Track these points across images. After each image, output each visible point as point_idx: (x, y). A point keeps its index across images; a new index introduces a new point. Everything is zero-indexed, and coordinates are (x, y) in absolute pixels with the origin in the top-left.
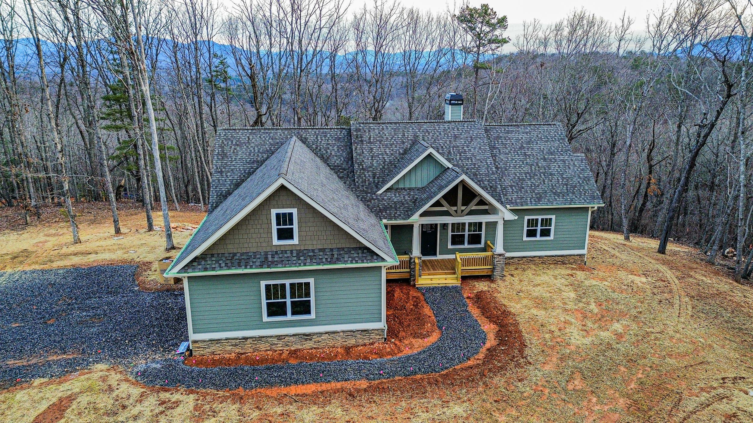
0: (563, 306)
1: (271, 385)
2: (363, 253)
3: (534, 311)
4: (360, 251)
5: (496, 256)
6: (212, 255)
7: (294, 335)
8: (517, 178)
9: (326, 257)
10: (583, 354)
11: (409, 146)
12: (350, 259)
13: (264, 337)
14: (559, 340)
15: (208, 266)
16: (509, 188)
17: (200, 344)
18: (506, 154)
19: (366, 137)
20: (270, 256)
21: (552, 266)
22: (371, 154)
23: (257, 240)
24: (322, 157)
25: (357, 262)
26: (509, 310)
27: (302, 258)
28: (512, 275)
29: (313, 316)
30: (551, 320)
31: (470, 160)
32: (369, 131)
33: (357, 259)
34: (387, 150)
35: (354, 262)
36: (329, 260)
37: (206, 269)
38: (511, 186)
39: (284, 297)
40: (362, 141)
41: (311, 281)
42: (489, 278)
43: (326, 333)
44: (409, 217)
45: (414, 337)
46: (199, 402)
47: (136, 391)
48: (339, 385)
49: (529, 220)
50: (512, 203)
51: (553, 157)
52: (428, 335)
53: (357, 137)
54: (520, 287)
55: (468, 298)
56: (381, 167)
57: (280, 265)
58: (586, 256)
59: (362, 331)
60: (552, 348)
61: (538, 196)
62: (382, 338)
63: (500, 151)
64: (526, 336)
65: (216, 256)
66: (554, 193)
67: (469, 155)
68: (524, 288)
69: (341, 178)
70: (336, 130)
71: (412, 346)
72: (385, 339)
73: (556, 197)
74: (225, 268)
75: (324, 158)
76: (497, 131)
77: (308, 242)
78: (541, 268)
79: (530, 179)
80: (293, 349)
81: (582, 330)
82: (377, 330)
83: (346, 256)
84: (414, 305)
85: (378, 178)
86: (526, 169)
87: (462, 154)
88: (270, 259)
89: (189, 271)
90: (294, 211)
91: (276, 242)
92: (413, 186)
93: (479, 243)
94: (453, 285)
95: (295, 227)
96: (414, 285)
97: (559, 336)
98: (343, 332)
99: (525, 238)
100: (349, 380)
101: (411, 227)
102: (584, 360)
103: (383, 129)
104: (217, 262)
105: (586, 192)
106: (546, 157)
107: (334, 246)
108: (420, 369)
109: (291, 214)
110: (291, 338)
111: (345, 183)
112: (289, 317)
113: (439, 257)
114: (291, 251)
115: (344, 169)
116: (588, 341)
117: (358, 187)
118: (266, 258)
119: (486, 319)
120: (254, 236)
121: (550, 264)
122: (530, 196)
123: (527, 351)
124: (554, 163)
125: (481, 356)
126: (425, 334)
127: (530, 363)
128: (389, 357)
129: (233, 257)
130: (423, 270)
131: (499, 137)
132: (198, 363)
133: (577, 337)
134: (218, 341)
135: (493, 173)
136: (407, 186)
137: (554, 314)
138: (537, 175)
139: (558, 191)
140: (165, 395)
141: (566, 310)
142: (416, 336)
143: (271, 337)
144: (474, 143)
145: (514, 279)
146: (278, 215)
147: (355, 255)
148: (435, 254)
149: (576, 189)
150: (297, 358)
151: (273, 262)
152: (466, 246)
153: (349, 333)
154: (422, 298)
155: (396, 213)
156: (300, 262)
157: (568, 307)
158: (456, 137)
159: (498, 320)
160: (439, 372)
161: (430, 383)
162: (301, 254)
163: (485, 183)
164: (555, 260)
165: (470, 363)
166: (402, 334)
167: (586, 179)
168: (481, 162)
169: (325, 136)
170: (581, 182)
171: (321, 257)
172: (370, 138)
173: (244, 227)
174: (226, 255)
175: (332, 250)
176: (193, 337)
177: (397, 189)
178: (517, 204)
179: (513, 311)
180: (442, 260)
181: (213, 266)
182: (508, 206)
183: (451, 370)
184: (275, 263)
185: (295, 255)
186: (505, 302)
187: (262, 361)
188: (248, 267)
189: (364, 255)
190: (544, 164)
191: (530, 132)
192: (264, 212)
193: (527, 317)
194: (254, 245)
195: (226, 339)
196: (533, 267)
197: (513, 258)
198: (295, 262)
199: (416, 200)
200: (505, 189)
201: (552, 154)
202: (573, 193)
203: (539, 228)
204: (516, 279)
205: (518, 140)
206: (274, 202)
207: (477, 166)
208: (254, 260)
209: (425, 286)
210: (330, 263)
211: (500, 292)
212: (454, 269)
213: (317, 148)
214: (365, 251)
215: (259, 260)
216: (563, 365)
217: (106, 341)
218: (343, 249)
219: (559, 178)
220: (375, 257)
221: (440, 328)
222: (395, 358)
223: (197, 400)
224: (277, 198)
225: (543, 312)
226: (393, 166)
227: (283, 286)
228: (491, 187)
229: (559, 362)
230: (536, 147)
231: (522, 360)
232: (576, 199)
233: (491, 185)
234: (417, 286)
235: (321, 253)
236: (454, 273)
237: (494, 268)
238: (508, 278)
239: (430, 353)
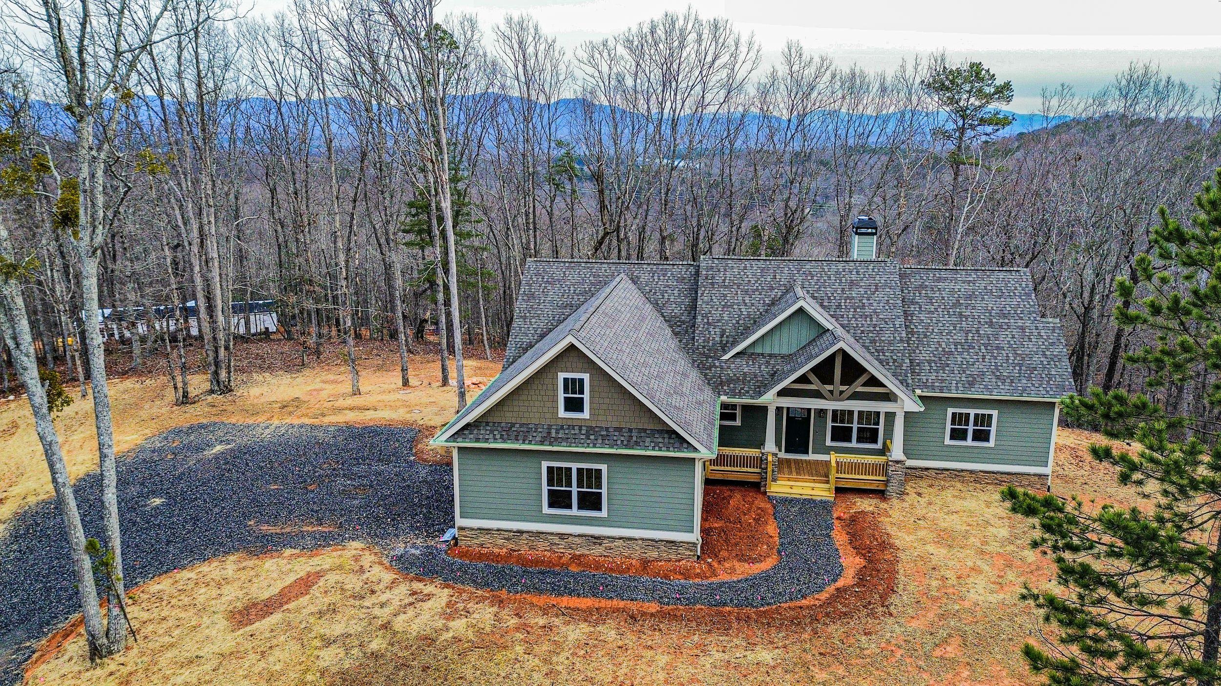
0: (979, 545)
1: (541, 592)
2: (670, 438)
3: (931, 548)
4: (666, 436)
5: (890, 463)
6: (487, 424)
7: (579, 536)
8: (940, 349)
9: (622, 438)
10: (979, 614)
11: (780, 294)
12: (653, 444)
13: (543, 533)
14: (950, 591)
15: (481, 437)
16: (926, 364)
17: (467, 533)
18: (930, 312)
19: (719, 279)
20: (553, 431)
21: (990, 487)
22: (723, 303)
23: (540, 410)
24: (656, 304)
25: (660, 450)
26: (892, 541)
27: (592, 437)
28: (919, 494)
29: (604, 513)
30: (950, 564)
31: (868, 319)
32: (725, 270)
33: (661, 445)
34: (747, 300)
35: (657, 448)
36: (625, 443)
37: (477, 440)
38: (929, 362)
39: (569, 484)
40: (712, 284)
41: (604, 467)
42: (881, 494)
43: (620, 538)
44: (760, 394)
45: (740, 560)
46: (454, 598)
47: (388, 577)
48: (622, 604)
49: (954, 414)
50: (927, 387)
51: (1007, 321)
52: (760, 559)
53: (706, 278)
54: (924, 511)
55: (839, 518)
56: (734, 322)
57: (565, 444)
58: (1050, 478)
59: (667, 542)
60: (935, 599)
61: (971, 379)
62: (694, 555)
63: (920, 308)
64: (901, 577)
65: (491, 424)
66: (998, 378)
67: (868, 311)
68: (929, 514)
69: (676, 334)
70: (680, 267)
71: (733, 570)
72: (698, 557)
73: (1000, 384)
74: (500, 440)
75: (658, 304)
76: (921, 278)
77: (600, 418)
78: (971, 489)
79: (961, 353)
80: (578, 553)
81: (994, 583)
82: (688, 543)
83: (648, 440)
84: (754, 519)
85: (727, 337)
86: (960, 337)
87: (858, 310)
88: (553, 435)
89: (458, 440)
90: (586, 377)
91: (562, 413)
92: (776, 351)
93: (875, 441)
94: (823, 498)
95: (586, 396)
96: (765, 493)
97: (954, 586)
98: (643, 539)
99: (948, 441)
100: (636, 600)
101: (764, 409)
102: (977, 622)
103: (745, 268)
104: (492, 431)
105: (1050, 379)
106: (994, 320)
107: (634, 426)
108: (731, 600)
109: (581, 381)
110: (576, 539)
111: (680, 341)
112: (575, 511)
113: (812, 457)
114: (580, 428)
115: (683, 322)
116: (994, 598)
117: (698, 349)
118: (549, 433)
119: (852, 550)
120: (537, 403)
121: (988, 483)
122: (958, 379)
123: (894, 599)
124: (1006, 330)
125: (824, 596)
126: (756, 558)
127: (891, 615)
128: (698, 581)
129: (511, 428)
130: (780, 471)
131: (923, 287)
132: (462, 555)
133: (981, 591)
134: (488, 530)
135: (901, 341)
136: (767, 351)
137: (959, 555)
138: (974, 348)
139: (1005, 374)
140: (417, 586)
141: (982, 552)
142: (742, 558)
143: (552, 534)
144: (880, 294)
145: (920, 499)
146: (566, 380)
147: (660, 440)
148: (806, 452)
149: (1036, 372)
150: (579, 565)
151: (556, 439)
152: (854, 444)
153: (651, 543)
154: (771, 511)
155: (742, 389)
156: (589, 441)
157: (989, 548)
158: (852, 283)
159: (869, 552)
160: (756, 607)
161: (738, 619)
162: (591, 432)
163: (887, 354)
164: (997, 479)
165: (804, 602)
166: (724, 554)
167: (1056, 359)
168: (886, 323)
169: (664, 275)
170: (1045, 363)
171: (615, 438)
172: (724, 281)
173: (526, 392)
174: (503, 425)
175: (630, 430)
176: (460, 522)
177: (753, 354)
178: (933, 388)
179: (897, 543)
180: (817, 462)
181: (487, 437)
182: (918, 392)
183: (774, 607)
184: (560, 440)
185: (583, 432)
186: (889, 530)
187: (537, 562)
188: (527, 442)
189: (672, 441)
190: (989, 331)
191: (974, 283)
192: (550, 376)
193: (916, 554)
194: (537, 415)
195: (498, 530)
196: (959, 485)
197: (927, 469)
198: (582, 441)
199: (775, 372)
200: (918, 364)
201: (1005, 316)
202: (1029, 379)
203: (971, 428)
204: (923, 501)
205: (952, 291)
206: (561, 364)
207: (878, 329)
208: (535, 434)
209: (781, 495)
210: (627, 447)
211: (890, 516)
212: (827, 476)
213: (651, 291)
214: (673, 436)
215: (540, 435)
216: (940, 624)
217: (367, 516)
218: (645, 430)
219: (1010, 355)
220: (685, 445)
221: (779, 552)
222: (705, 582)
223: (452, 596)
224: (565, 359)
225: (944, 551)
226: (752, 322)
227: (569, 470)
228: (895, 361)
229: (936, 619)
230: (980, 305)
231: (881, 609)
232: (1033, 388)
233: (895, 357)
234: (768, 494)
235: (616, 434)
236: (827, 482)
237: (888, 481)
238: (912, 497)
239: (753, 582)
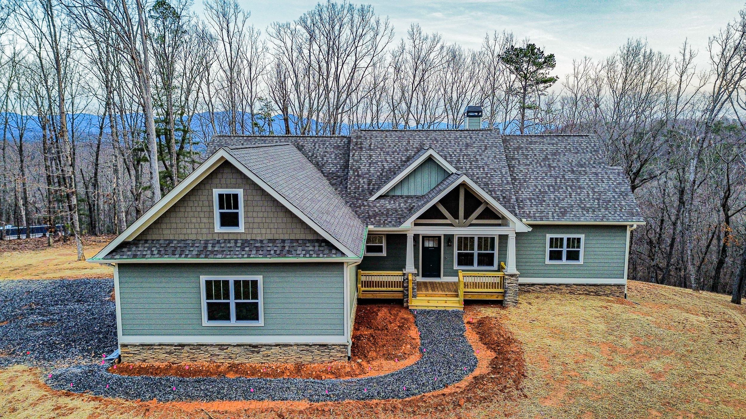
0: (586, 338)
1: (192, 398)
2: (320, 246)
3: (548, 341)
4: (316, 244)
5: (507, 277)
6: (146, 241)
7: (238, 345)
8: (537, 190)
9: (275, 249)
10: (602, 391)
11: (413, 153)
12: (304, 252)
13: (203, 345)
14: (572, 373)
15: (139, 253)
16: (528, 201)
17: (130, 349)
18: (526, 165)
19: (366, 144)
20: (210, 245)
21: (581, 297)
22: (370, 161)
23: (197, 226)
24: (317, 165)
25: (311, 256)
26: (515, 337)
27: (247, 249)
28: (530, 303)
29: (261, 323)
30: (567, 352)
31: (481, 169)
32: (371, 138)
33: (311, 253)
34: (388, 158)
35: (308, 255)
36: (278, 252)
37: (135, 256)
38: (530, 199)
39: (227, 297)
40: (361, 148)
41: (259, 278)
42: (500, 304)
43: (277, 345)
44: (401, 223)
45: (386, 359)
46: (98, 411)
48: (272, 404)
49: (551, 239)
50: (530, 217)
51: (584, 169)
52: (405, 356)
53: (356, 144)
54: (536, 315)
55: (469, 323)
56: (379, 174)
57: (220, 256)
58: (626, 286)
59: (320, 345)
60: (561, 381)
61: (562, 210)
62: (345, 357)
63: (519, 162)
64: (528, 364)
65: (150, 242)
66: (583, 209)
67: (480, 163)
68: (541, 317)
69: (332, 185)
70: (336, 138)
71: (381, 367)
72: (349, 358)
73: (585, 213)
74: (157, 256)
75: (318, 165)
76: (518, 142)
77: (255, 231)
78: (568, 298)
79: (553, 193)
80: (237, 362)
81: (606, 365)
82: (339, 345)
83: (300, 248)
84: (399, 327)
85: (374, 185)
86: (551, 181)
87: (473, 163)
88: (210, 248)
89: (116, 257)
90: (240, 192)
91: (218, 228)
92: (412, 194)
93: (492, 264)
94: (455, 309)
95: (241, 211)
96: (408, 307)
97: (574, 369)
98: (297, 345)
99: (548, 262)
100: (287, 399)
101: (403, 237)
102: (602, 398)
103: (386, 136)
104: (149, 248)
105: (622, 208)
106: (575, 169)
107: (286, 237)
108: (378, 393)
109: (236, 196)
110: (235, 349)
111: (336, 189)
112: (233, 322)
113: (444, 279)
114: (236, 241)
115: (339, 177)
116: (612, 377)
117: (350, 194)
118: (206, 247)
119: (483, 345)
120: (194, 220)
121: (580, 294)
122: (553, 210)
123: (525, 383)
124: (584, 175)
125: (463, 384)
126: (400, 356)
127: (526, 396)
128: (348, 378)
129: (169, 244)
130: (418, 290)
131: (519, 148)
132: (122, 371)
133: (598, 372)
134: (150, 346)
135: (508, 183)
136: (405, 193)
137: (572, 345)
138: (562, 188)
139: (588, 206)
140: (63, 401)
141: (590, 342)
142: (389, 357)
143: (212, 345)
144: (489, 152)
145: (531, 307)
146: (221, 196)
147: (311, 248)
148: (439, 276)
149: (611, 204)
150: (236, 372)
151: (212, 252)
152: (476, 266)
153: (305, 348)
154: (412, 319)
155: (386, 220)
156: (243, 253)
157: (593, 339)
158: (467, 145)
159: (498, 346)
160: (402, 398)
161: (385, 410)
162: (246, 245)
163: (497, 193)
164: (586, 290)
165: (446, 391)
166: (372, 354)
167: (624, 194)
168: (495, 171)
169: (324, 144)
170: (616, 197)
171: (269, 249)
172: (370, 146)
173: (182, 209)
174: (161, 242)
175: (283, 241)
176: (122, 339)
177: (394, 196)
178: (535, 218)
179: (520, 339)
180: (447, 283)
181: (145, 253)
182: (524, 220)
183: (419, 396)
184: (215, 253)
185: (239, 245)
186: (511, 329)
187: (196, 372)
188: (183, 256)
189: (321, 249)
190: (572, 176)
191: (557, 144)
192: (205, 192)
193: (536, 346)
194: (194, 231)
195: (160, 345)
196: (559, 296)
197: (533, 285)
198: (237, 253)
199: (412, 208)
200: (522, 201)
201: (582, 166)
202: (606, 209)
203: (565, 250)
204: (534, 308)
205: (542, 151)
206: (216, 181)
207: (489, 175)
208: (192, 249)
209: (420, 308)
210: (279, 255)
211: (510, 320)
212: (456, 291)
213: (313, 155)
214: (323, 244)
215: (196, 249)
216: (571, 402)
218: (297, 240)
219: (589, 192)
220: (334, 251)
221: (421, 350)
222: (355, 379)
223: (97, 408)
224: (219, 176)
225: (559, 343)
226: (392, 174)
227: (226, 283)
228: (504, 198)
229: (567, 398)
230: (563, 159)
231: (516, 392)
232: (610, 215)
233: (504, 195)
234: (410, 308)
235: (270, 245)
236: (457, 296)
237: (505, 292)
238: (524, 305)
239: (399, 377)
